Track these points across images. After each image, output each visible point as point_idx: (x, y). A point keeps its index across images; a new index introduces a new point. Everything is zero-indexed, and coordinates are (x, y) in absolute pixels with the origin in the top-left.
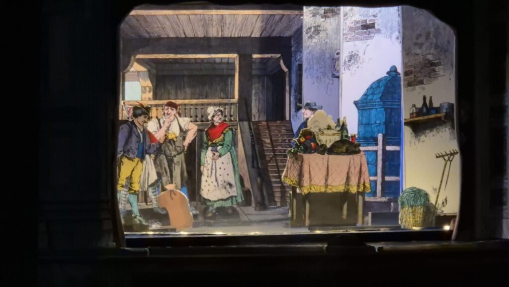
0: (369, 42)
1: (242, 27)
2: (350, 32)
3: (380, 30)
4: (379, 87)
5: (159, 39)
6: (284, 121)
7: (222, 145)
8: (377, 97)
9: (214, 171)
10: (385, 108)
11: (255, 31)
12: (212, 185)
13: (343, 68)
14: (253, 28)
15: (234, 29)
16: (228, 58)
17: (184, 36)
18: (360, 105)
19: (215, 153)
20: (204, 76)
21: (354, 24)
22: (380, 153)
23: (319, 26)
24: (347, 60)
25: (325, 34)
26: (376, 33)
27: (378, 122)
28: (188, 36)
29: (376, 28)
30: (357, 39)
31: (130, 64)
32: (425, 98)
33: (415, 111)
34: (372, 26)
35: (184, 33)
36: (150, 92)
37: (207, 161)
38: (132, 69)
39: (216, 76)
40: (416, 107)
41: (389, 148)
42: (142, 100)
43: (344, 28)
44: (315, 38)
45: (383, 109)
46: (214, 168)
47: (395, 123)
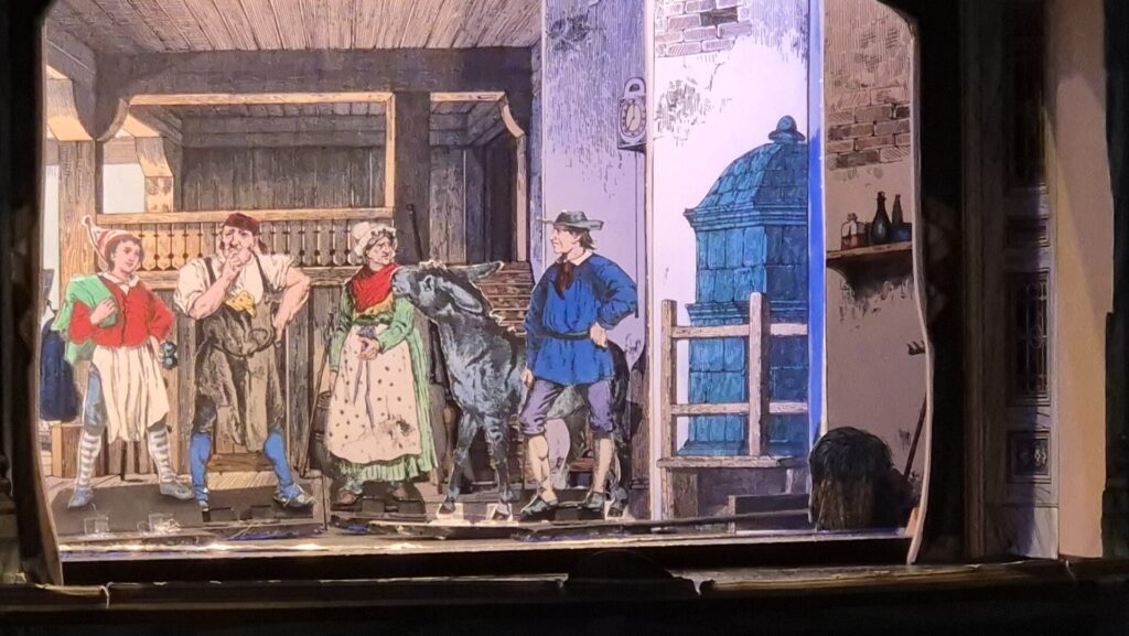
0: (722, 56)
1: (405, 22)
2: (671, 32)
3: (751, 26)
4: (748, 171)
5: (191, 54)
6: (514, 264)
7: (388, 323)
8: (744, 199)
9: (363, 388)
10: (765, 226)
11: (437, 33)
12: (356, 423)
13: (656, 124)
14: (433, 24)
15: (384, 27)
16: (369, 103)
17: (253, 47)
18: (700, 219)
19: (368, 340)
20: (306, 147)
21: (681, 12)
22: (755, 343)
23: (584, 18)
24: (664, 103)
25: (599, 38)
26: (741, 32)
27: (749, 263)
28: (263, 47)
29: (739, 19)
30: (689, 51)
31: (117, 120)
32: (881, 199)
33: (854, 232)
34: (730, 15)
35: (255, 39)
36: (166, 190)
37: (346, 362)
38: (121, 133)
39: (338, 148)
40: (858, 220)
41: (778, 329)
42: (147, 211)
43: (657, 21)
44: (572, 47)
45: (763, 228)
46: (363, 378)
47: (793, 263)
